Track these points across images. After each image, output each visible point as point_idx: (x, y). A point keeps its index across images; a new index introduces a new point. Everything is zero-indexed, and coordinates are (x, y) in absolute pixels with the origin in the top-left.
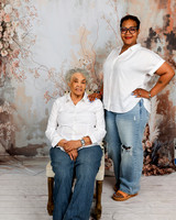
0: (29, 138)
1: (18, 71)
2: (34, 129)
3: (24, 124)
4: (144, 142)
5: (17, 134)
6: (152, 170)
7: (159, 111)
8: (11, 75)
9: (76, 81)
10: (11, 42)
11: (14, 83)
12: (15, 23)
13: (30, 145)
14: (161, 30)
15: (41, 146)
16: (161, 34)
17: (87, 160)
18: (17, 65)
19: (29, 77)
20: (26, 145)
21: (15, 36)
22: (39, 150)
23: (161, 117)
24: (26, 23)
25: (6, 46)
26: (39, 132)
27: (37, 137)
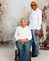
0: (7, 39)
1: (5, 18)
2: (9, 36)
3: (6, 34)
4: (42, 40)
5: (4, 37)
6: (45, 48)
7: (47, 31)
8: (2, 19)
9: (22, 22)
10: (3, 9)
11: (3, 22)
12: (4, 4)
13: (7, 41)
14: (48, 7)
15: (11, 41)
16: (48, 8)
18: (4, 16)
19: (8, 20)
21: (4, 8)
22: (10, 42)
23: (47, 33)
24: (7, 4)
25: (1, 11)
27: (10, 38)
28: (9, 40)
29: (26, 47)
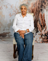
2: (6, 27)
3: (2, 25)
4: (44, 31)
9: (22, 9)
13: (4, 33)
15: (8, 33)
17: (29, 38)
19: (4, 8)
20: (3, 33)
22: (7, 35)
26: (7, 28)
27: (6, 30)
28: (5, 31)
29: (27, 40)
